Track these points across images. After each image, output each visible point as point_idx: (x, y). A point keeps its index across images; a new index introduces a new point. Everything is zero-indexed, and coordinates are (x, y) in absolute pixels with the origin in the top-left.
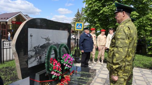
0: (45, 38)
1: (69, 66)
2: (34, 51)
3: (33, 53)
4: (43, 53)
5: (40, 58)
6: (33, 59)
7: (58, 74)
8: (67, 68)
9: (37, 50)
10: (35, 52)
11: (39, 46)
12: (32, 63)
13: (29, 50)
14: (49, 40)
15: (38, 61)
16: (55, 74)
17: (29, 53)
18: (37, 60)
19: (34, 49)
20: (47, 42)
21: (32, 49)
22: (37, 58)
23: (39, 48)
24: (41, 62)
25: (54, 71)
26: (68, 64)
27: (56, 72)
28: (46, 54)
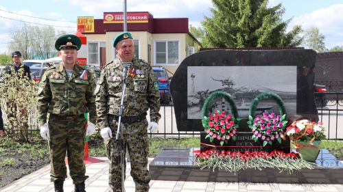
0: (221, 81)
2: (197, 98)
4: (217, 103)
6: (197, 109)
9: (204, 98)
10: (199, 99)
11: (207, 91)
14: (232, 84)
19: (199, 96)
20: (226, 86)
21: (194, 95)
23: (207, 95)
28: (223, 107)
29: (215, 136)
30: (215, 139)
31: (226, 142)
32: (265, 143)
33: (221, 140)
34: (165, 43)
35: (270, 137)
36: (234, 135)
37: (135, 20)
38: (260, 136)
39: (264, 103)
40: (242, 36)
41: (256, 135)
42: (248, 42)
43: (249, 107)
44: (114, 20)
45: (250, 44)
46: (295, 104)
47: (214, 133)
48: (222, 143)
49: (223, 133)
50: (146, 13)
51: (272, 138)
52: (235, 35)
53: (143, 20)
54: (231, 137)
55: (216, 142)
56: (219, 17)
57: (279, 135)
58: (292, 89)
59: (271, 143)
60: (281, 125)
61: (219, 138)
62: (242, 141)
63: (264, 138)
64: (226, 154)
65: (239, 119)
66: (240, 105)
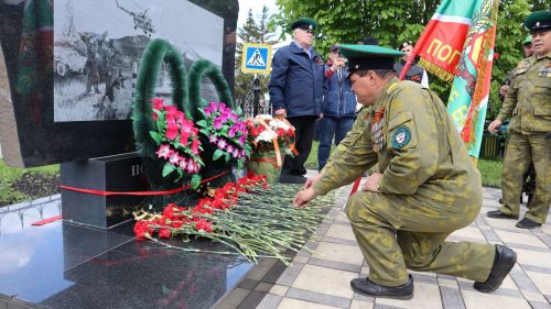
0: (132, 14)
1: (230, 150)
2: (81, 53)
3: (79, 63)
4: (123, 74)
5: (110, 94)
6: (77, 87)
7: (187, 161)
8: (224, 156)
9: (97, 55)
10: (86, 59)
11: (104, 36)
12: (70, 102)
13: (56, 38)
14: (150, 30)
15: (100, 106)
16: (175, 159)
17: (57, 51)
18: (96, 99)
20: (140, 32)
21: (72, 40)
22: (97, 91)
23: (105, 47)
24: (114, 116)
25: (172, 147)
26: (229, 142)
27: (181, 152)
30: (186, 170)
41: (225, 150)
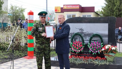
0: (79, 29)
11: (74, 33)
14: (83, 30)
28: (80, 39)
29: (74, 50)
31: (79, 53)
32: (93, 54)
33: (77, 52)
34: (86, 16)
35: (95, 51)
36: (82, 50)
37: (75, 7)
38: (91, 51)
39: (95, 38)
40: (116, 13)
41: (90, 50)
42: (118, 15)
43: (89, 39)
44: (67, 7)
45: (119, 16)
46: (107, 38)
47: (74, 49)
48: (77, 53)
49: (77, 49)
50: (79, 5)
51: (96, 52)
52: (113, 13)
53: (77, 7)
54: (81, 51)
55: (75, 52)
56: (107, 6)
57: (99, 51)
58: (106, 32)
59: (96, 54)
60: (100, 47)
61: (76, 51)
62: (86, 52)
63: (93, 51)
64: (78, 57)
65: (84, 44)
66: (86, 38)
